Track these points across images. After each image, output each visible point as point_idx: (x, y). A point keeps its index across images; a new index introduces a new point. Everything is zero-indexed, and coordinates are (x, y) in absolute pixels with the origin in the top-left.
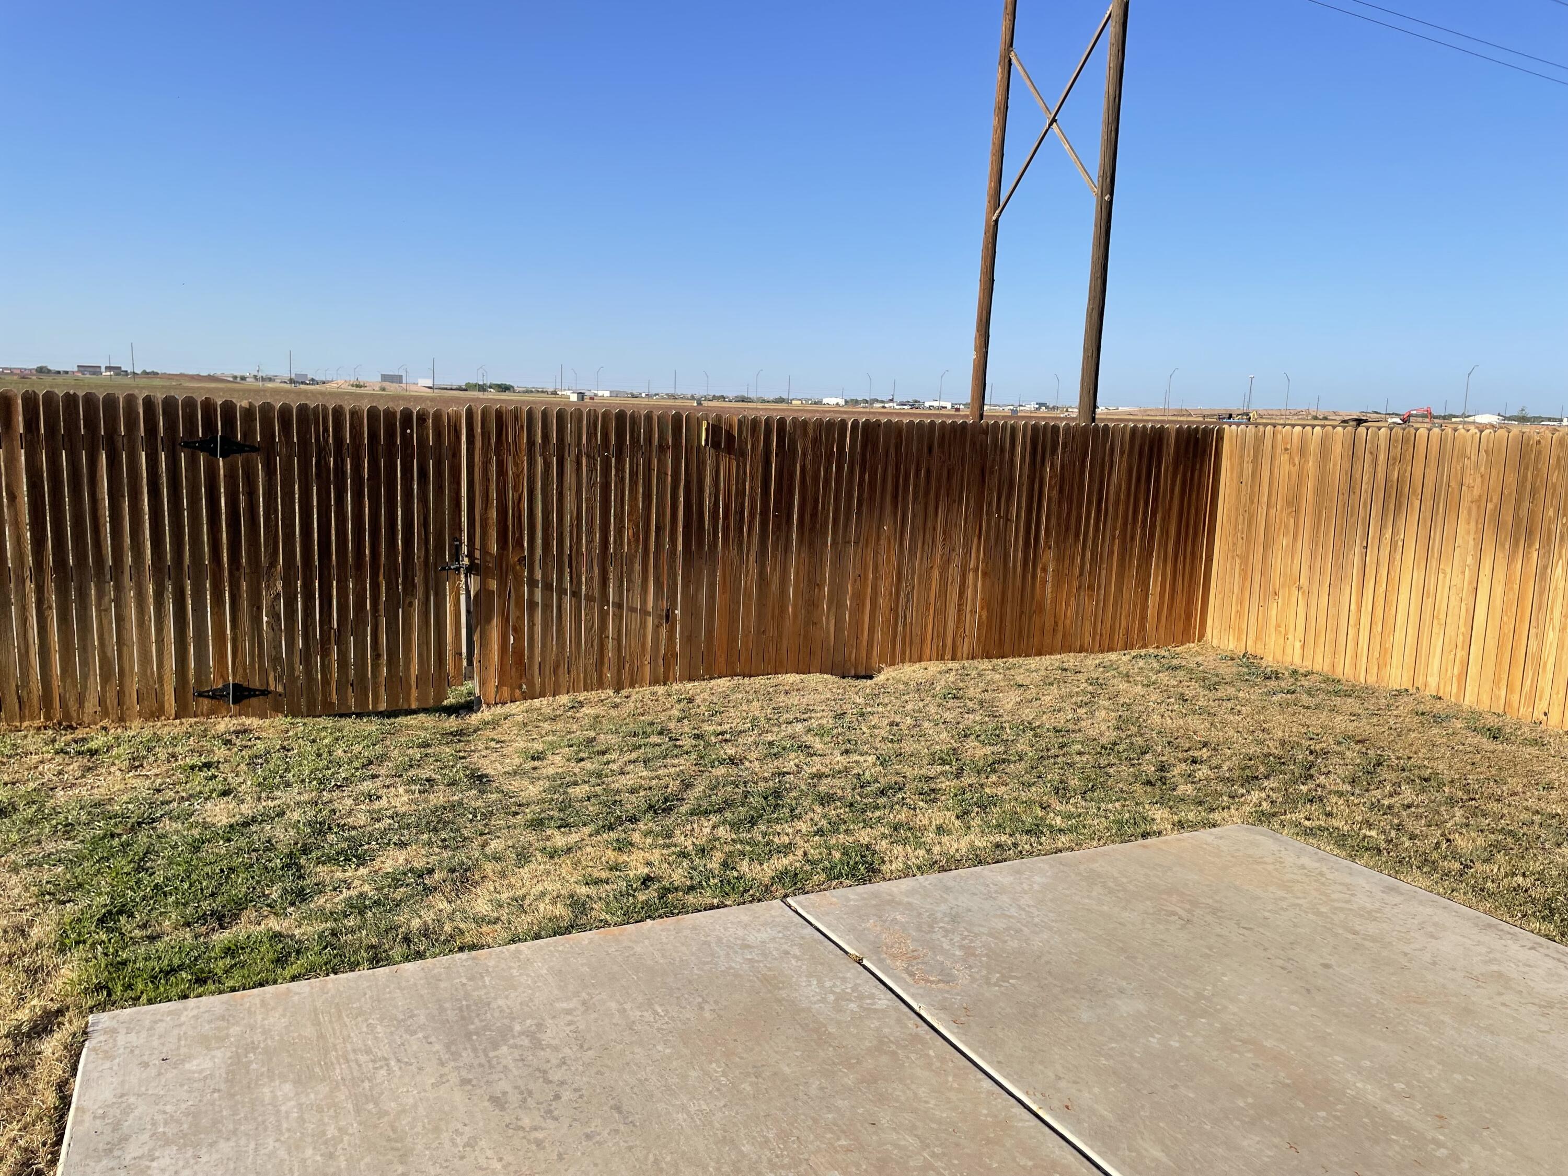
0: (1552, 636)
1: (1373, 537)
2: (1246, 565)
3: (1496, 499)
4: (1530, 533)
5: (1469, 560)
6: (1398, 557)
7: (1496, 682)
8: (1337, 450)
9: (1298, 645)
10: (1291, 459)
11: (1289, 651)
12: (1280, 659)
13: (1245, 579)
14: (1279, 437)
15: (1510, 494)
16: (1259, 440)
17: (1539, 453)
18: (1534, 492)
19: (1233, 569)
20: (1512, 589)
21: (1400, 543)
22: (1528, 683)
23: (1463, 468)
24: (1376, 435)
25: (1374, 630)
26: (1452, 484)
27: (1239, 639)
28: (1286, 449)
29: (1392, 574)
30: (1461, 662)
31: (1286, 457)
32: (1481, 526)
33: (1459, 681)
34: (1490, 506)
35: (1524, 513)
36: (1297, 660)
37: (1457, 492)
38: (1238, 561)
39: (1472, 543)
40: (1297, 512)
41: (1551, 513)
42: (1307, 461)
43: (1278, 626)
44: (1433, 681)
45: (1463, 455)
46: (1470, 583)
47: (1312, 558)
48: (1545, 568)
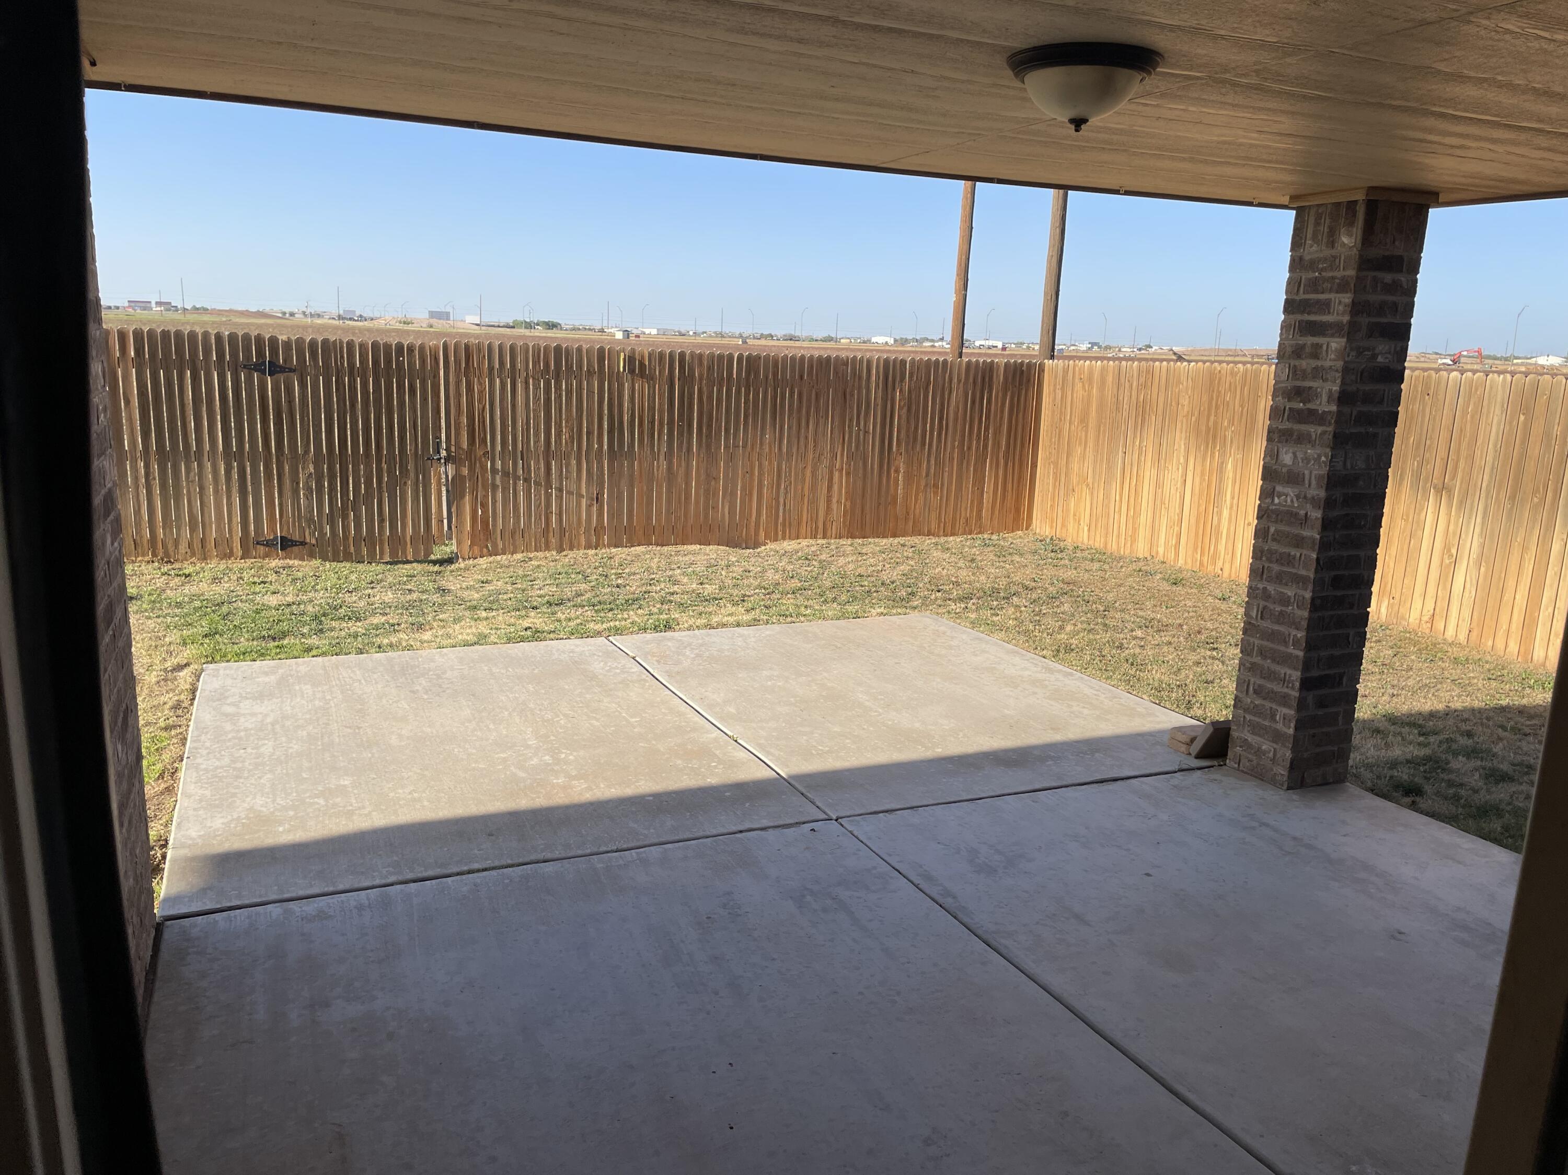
0: (1226, 513)
1: (1129, 445)
2: (1057, 470)
3: (1196, 413)
4: (1215, 437)
5: (1182, 460)
6: (1143, 459)
7: (1195, 549)
8: (1110, 379)
9: (1086, 529)
10: (1084, 386)
11: (1081, 534)
12: (1075, 540)
13: (1056, 480)
14: (1077, 369)
15: (1204, 410)
16: (1066, 371)
17: (1220, 379)
18: (1217, 407)
19: (1049, 473)
20: (1204, 479)
21: (1144, 449)
22: (1212, 548)
23: (1179, 391)
24: (1132, 366)
25: (1129, 515)
26: (1173, 403)
27: (1051, 527)
28: (1081, 379)
29: (1139, 472)
30: (1177, 535)
31: (1080, 385)
32: (1188, 434)
33: (1175, 549)
34: (1193, 419)
35: (1211, 424)
36: (1086, 541)
37: (1175, 408)
38: (1052, 466)
39: (1183, 446)
40: (1087, 426)
41: (1226, 424)
42: (1092, 388)
43: (1075, 515)
44: (1161, 550)
45: (1179, 382)
46: (1182, 476)
47: (1095, 462)
48: (1222, 463)
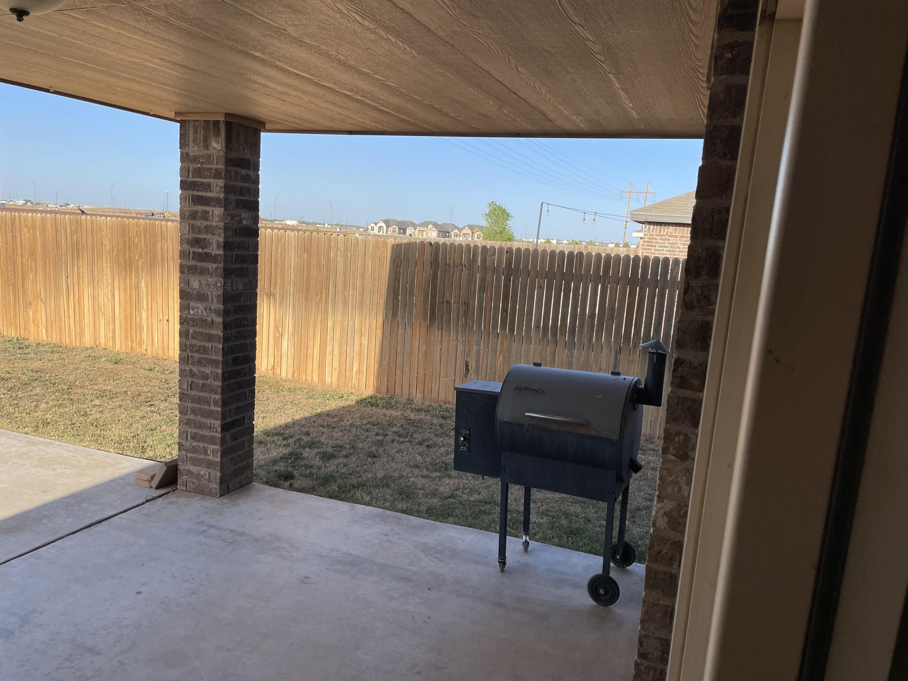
0: (144, 314)
1: (70, 272)
2: (15, 289)
3: (116, 251)
4: (130, 266)
5: (110, 281)
6: (81, 281)
7: (126, 338)
8: (49, 226)
9: (44, 330)
10: (29, 231)
11: (40, 334)
12: (36, 338)
13: (15, 297)
14: (22, 219)
15: (121, 248)
16: (13, 220)
17: (129, 229)
18: (130, 247)
19: (9, 292)
20: (127, 293)
21: (81, 274)
22: (138, 337)
23: (101, 236)
24: (64, 218)
25: (76, 319)
26: (98, 244)
27: (16, 331)
28: (26, 226)
29: (80, 290)
30: (112, 331)
31: (26, 230)
32: (112, 264)
33: (112, 339)
34: (114, 254)
35: (127, 257)
36: (45, 338)
37: (100, 248)
38: (11, 288)
39: (109, 272)
40: (35, 259)
41: (137, 257)
42: (36, 232)
43: (34, 321)
44: (103, 341)
45: (101, 230)
46: (111, 292)
47: (45, 284)
48: (138, 283)
